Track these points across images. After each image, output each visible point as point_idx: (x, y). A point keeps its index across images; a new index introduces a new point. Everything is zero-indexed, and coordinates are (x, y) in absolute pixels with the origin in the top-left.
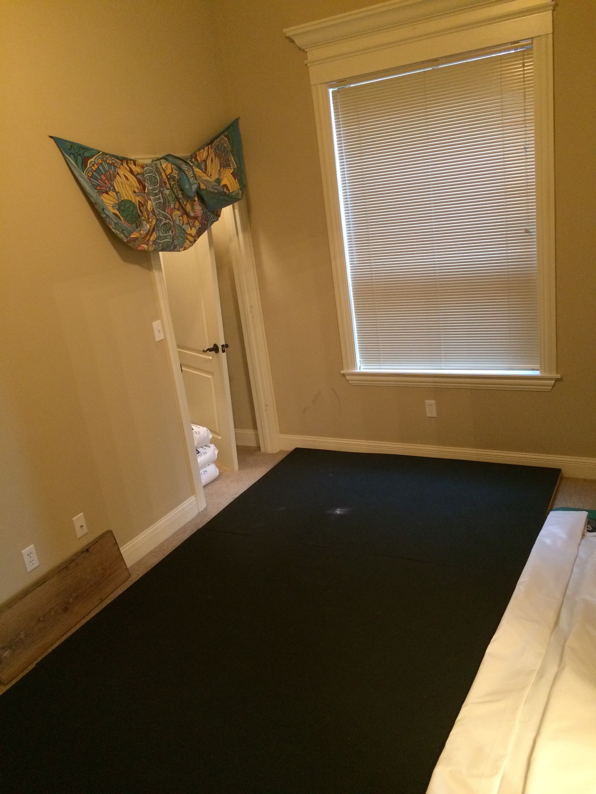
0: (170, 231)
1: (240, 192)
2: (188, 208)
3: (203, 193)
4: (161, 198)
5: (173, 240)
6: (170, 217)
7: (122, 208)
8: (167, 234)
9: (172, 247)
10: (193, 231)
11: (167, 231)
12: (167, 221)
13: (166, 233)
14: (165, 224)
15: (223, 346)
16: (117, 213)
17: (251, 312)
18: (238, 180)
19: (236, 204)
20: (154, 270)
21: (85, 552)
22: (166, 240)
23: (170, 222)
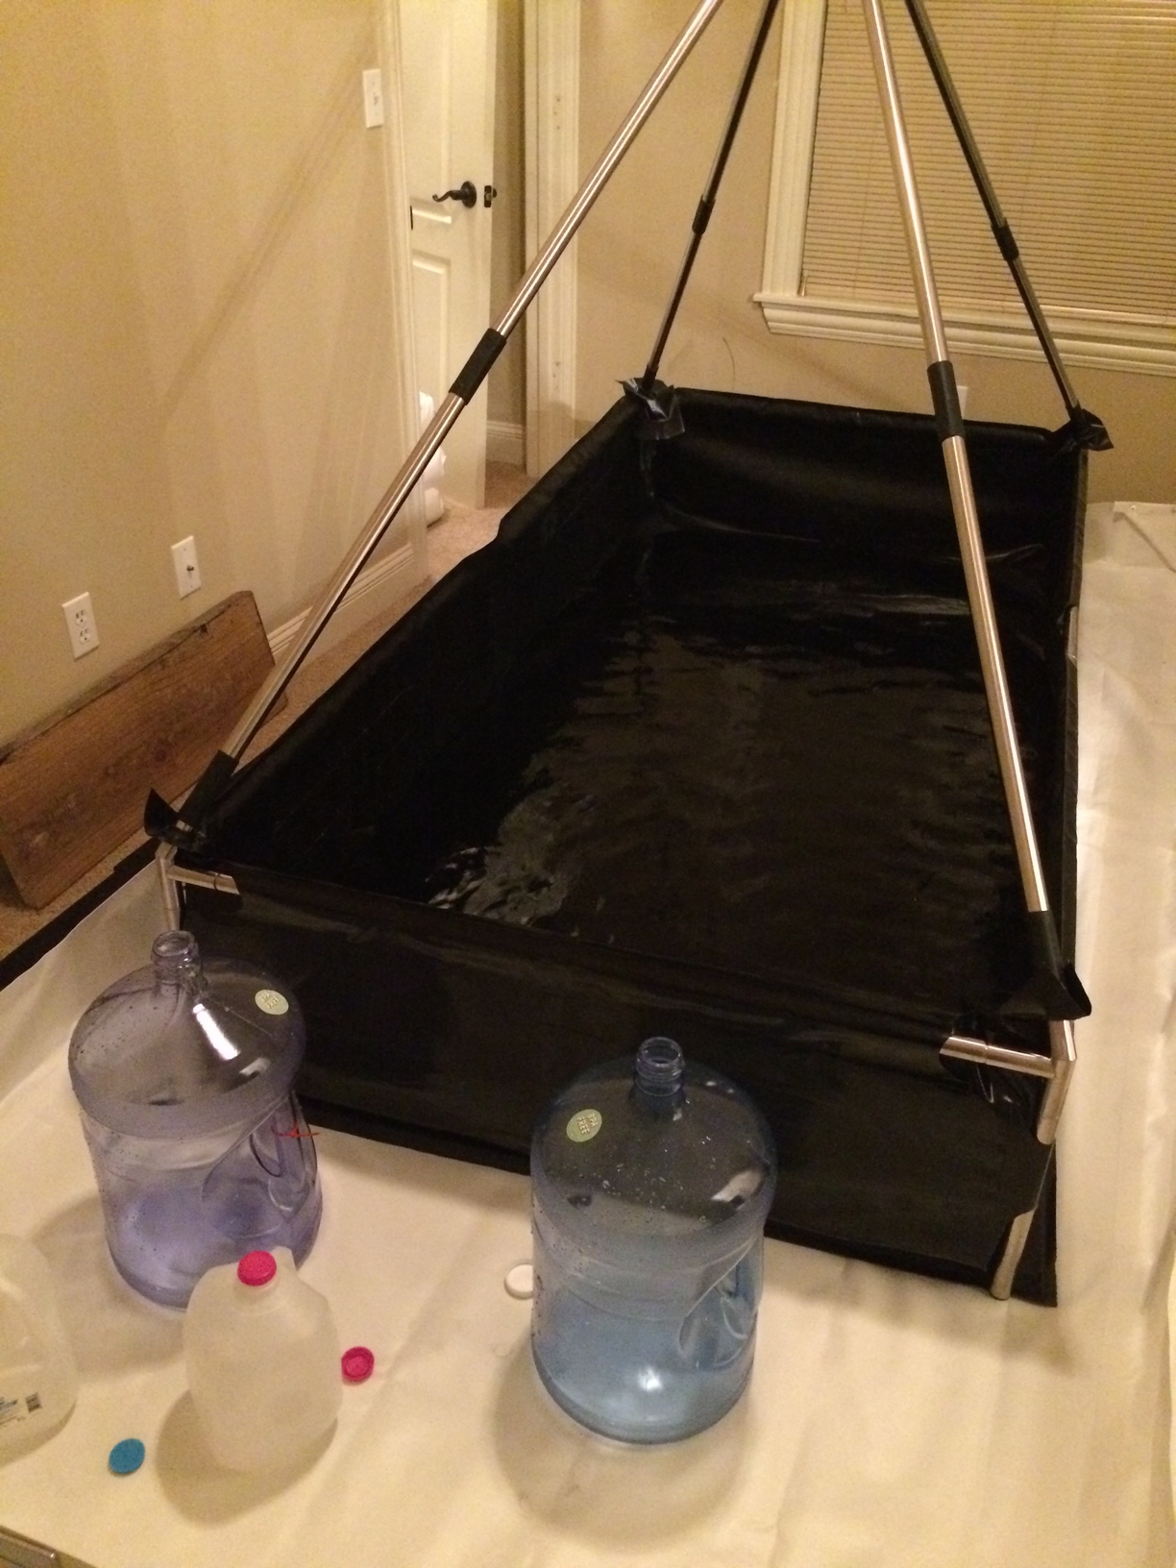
15: (488, 189)
17: (555, 113)
21: (199, 632)
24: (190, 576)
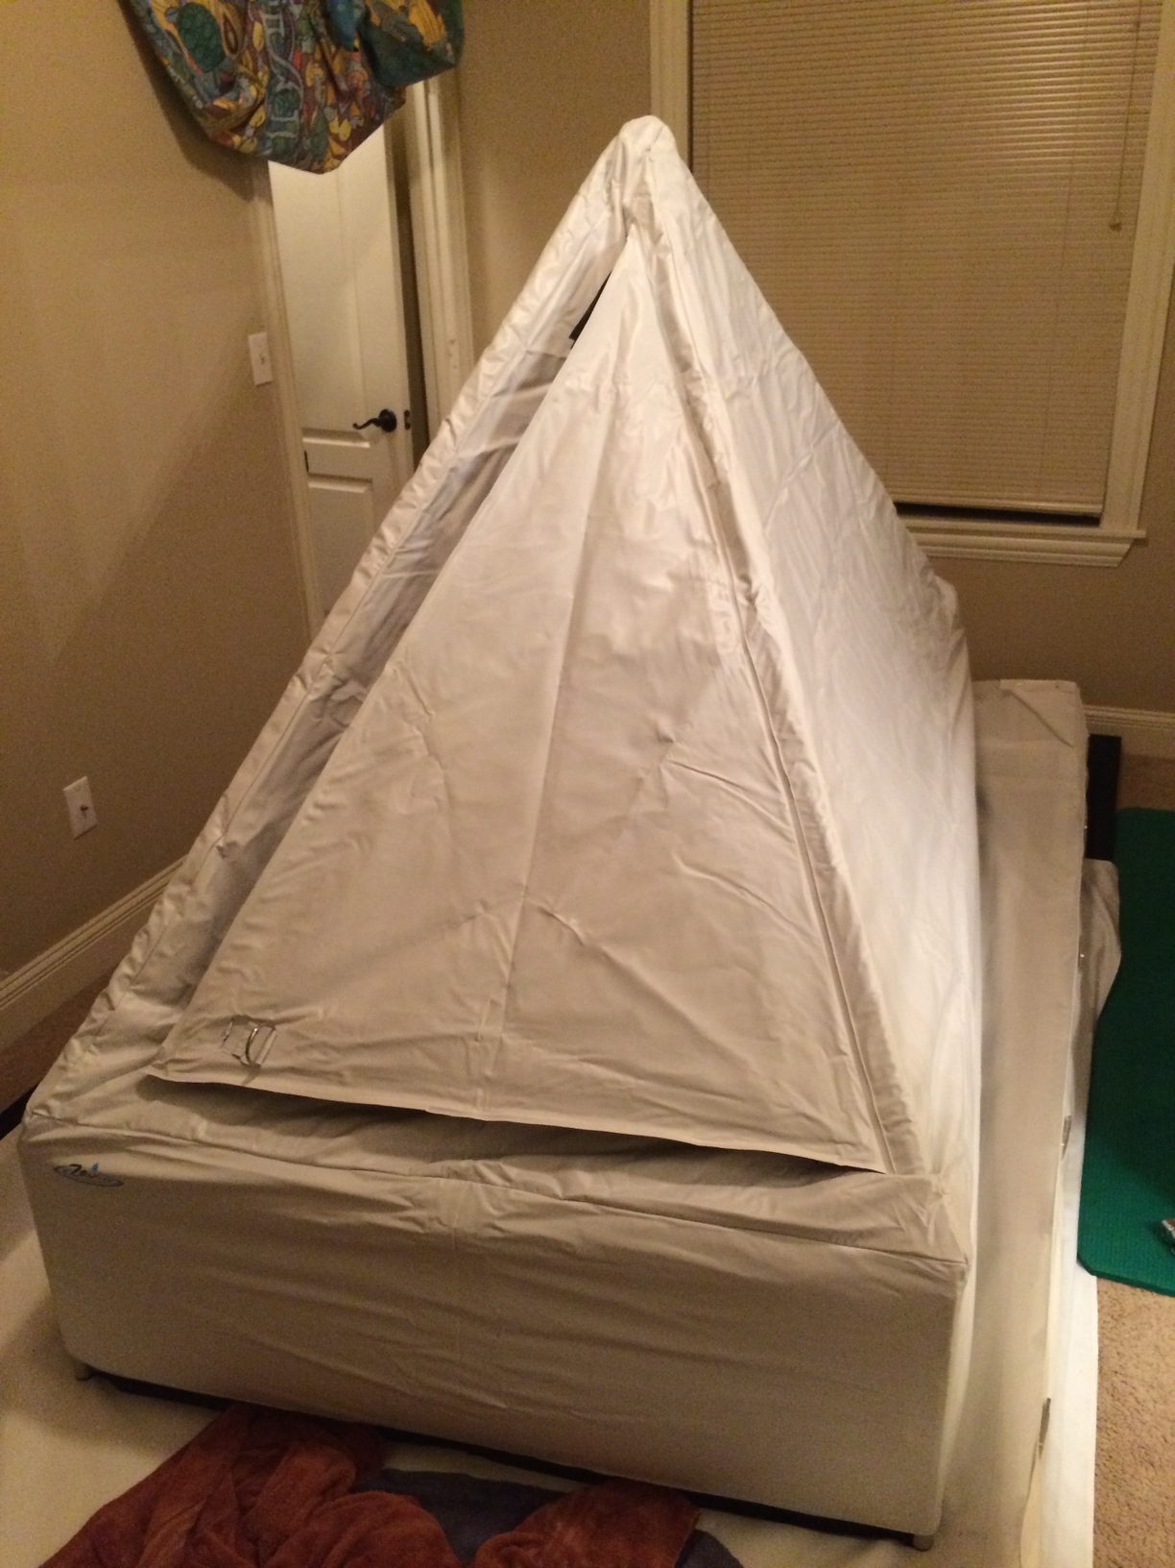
0: (296, 112)
1: (449, 46)
2: (337, 66)
3: (375, 36)
4: (282, 24)
5: (300, 137)
6: (298, 76)
7: (188, 23)
8: (290, 119)
9: (296, 155)
10: (344, 130)
11: (288, 111)
12: (290, 85)
13: (284, 115)
14: (285, 91)
15: (406, 413)
16: (175, 33)
18: (443, 17)
19: (434, 81)
20: (256, 198)
22: (282, 134)
23: (296, 87)
24: (85, 816)
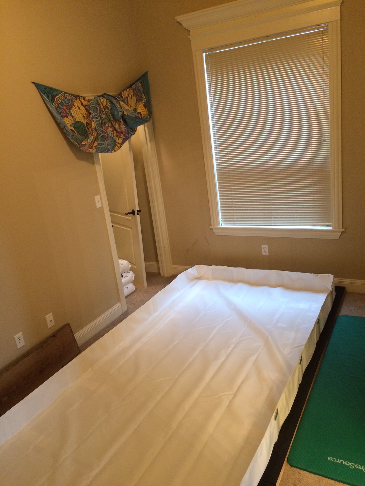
0: (106, 140)
1: (149, 117)
2: (117, 126)
3: (126, 117)
4: (100, 120)
5: (107, 146)
6: (106, 132)
7: (76, 126)
9: (107, 150)
10: (120, 141)
11: (104, 140)
12: (104, 134)
13: (103, 142)
14: (103, 136)
15: (138, 211)
16: (73, 129)
17: (155, 190)
18: (147, 109)
19: (146, 124)
20: (96, 165)
21: (53, 337)
22: (103, 146)
23: (105, 135)
24: (51, 323)
